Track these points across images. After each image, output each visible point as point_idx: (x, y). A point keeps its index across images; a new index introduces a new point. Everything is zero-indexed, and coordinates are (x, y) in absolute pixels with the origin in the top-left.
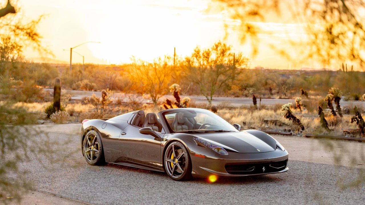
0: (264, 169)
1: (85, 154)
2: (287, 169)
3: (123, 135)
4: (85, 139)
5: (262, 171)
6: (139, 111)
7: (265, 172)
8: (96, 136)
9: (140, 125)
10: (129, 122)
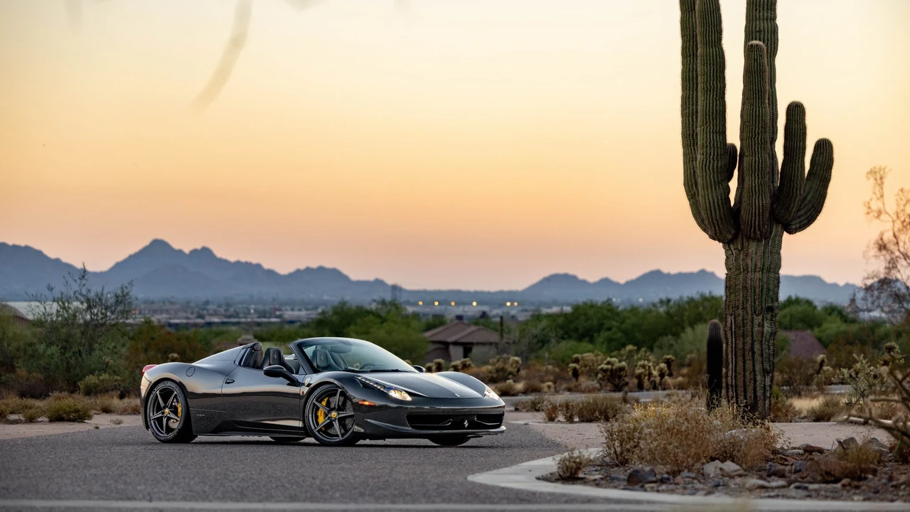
0: (466, 423)
1: (152, 421)
2: (503, 428)
3: (228, 383)
4: (152, 396)
5: (463, 427)
6: (254, 345)
7: (468, 428)
8: (175, 393)
9: (257, 366)
10: (237, 363)
